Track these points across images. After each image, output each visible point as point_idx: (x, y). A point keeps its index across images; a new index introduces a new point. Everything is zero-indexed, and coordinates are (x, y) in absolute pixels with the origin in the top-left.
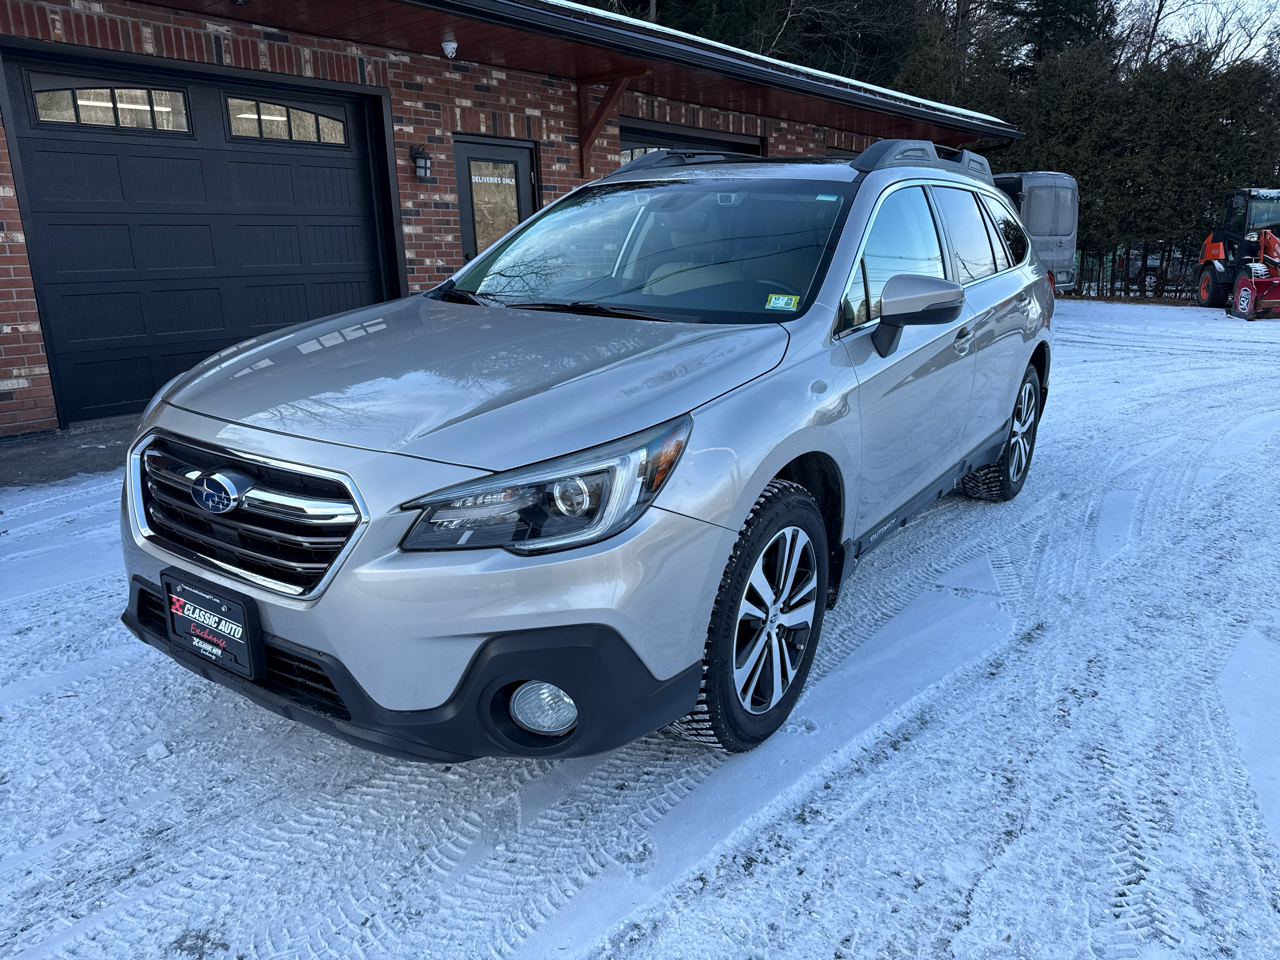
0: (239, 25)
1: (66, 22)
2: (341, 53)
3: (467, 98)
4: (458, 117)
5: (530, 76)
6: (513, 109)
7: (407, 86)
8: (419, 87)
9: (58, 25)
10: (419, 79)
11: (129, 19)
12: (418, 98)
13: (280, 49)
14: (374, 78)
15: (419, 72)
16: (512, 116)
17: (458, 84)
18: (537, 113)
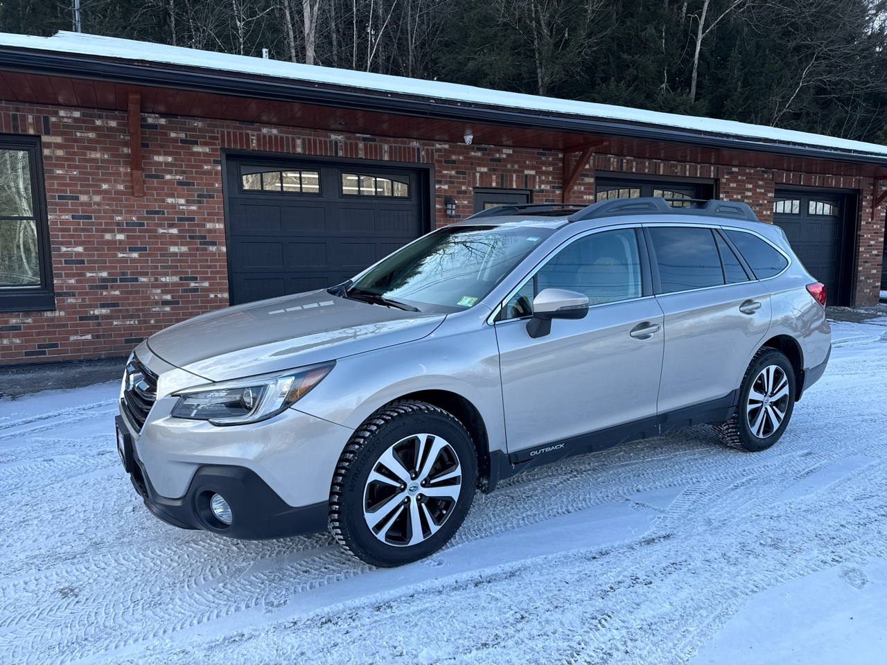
0: (349, 135)
1: (258, 140)
2: (406, 146)
3: (484, 166)
4: (478, 178)
5: (530, 150)
6: (515, 171)
7: (446, 162)
8: (454, 162)
10: (454, 157)
11: (290, 136)
12: (453, 168)
13: (371, 146)
14: (425, 159)
15: (454, 153)
16: (514, 175)
17: (479, 158)
18: (533, 172)
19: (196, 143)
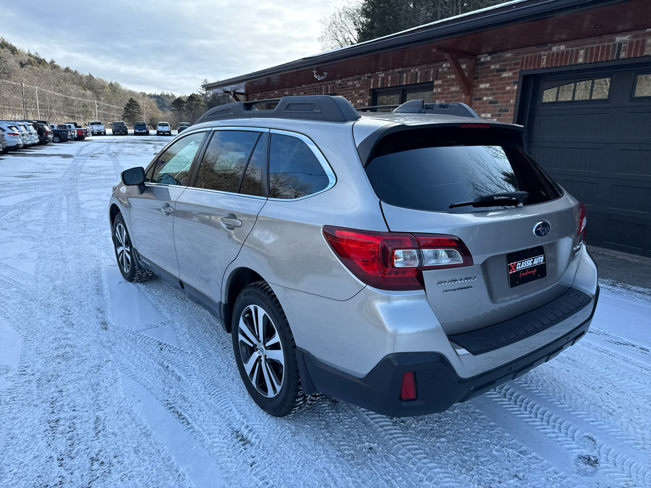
0: (636, 33)
1: (548, 58)
9: (545, 60)
11: (575, 49)
19: (504, 70)
